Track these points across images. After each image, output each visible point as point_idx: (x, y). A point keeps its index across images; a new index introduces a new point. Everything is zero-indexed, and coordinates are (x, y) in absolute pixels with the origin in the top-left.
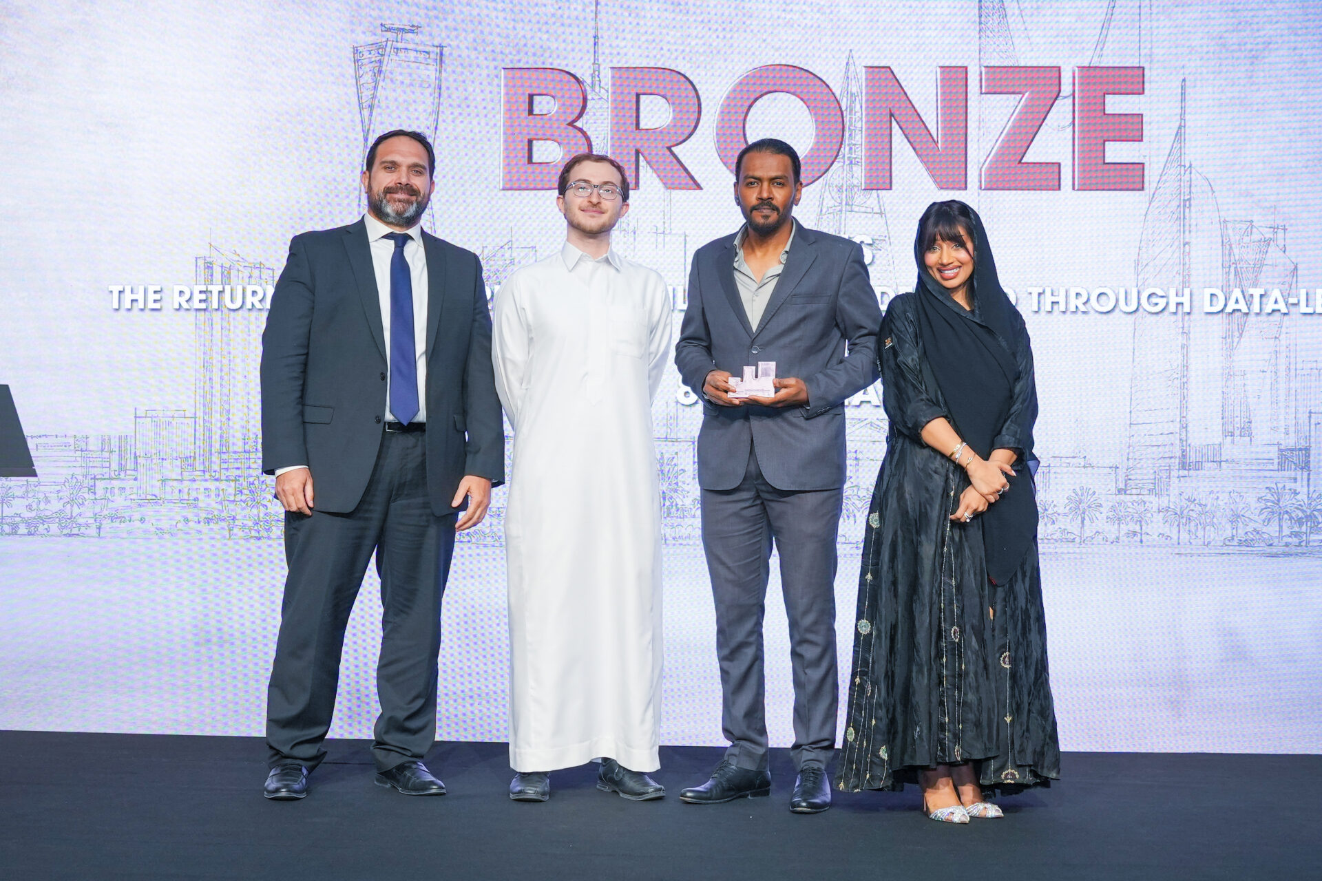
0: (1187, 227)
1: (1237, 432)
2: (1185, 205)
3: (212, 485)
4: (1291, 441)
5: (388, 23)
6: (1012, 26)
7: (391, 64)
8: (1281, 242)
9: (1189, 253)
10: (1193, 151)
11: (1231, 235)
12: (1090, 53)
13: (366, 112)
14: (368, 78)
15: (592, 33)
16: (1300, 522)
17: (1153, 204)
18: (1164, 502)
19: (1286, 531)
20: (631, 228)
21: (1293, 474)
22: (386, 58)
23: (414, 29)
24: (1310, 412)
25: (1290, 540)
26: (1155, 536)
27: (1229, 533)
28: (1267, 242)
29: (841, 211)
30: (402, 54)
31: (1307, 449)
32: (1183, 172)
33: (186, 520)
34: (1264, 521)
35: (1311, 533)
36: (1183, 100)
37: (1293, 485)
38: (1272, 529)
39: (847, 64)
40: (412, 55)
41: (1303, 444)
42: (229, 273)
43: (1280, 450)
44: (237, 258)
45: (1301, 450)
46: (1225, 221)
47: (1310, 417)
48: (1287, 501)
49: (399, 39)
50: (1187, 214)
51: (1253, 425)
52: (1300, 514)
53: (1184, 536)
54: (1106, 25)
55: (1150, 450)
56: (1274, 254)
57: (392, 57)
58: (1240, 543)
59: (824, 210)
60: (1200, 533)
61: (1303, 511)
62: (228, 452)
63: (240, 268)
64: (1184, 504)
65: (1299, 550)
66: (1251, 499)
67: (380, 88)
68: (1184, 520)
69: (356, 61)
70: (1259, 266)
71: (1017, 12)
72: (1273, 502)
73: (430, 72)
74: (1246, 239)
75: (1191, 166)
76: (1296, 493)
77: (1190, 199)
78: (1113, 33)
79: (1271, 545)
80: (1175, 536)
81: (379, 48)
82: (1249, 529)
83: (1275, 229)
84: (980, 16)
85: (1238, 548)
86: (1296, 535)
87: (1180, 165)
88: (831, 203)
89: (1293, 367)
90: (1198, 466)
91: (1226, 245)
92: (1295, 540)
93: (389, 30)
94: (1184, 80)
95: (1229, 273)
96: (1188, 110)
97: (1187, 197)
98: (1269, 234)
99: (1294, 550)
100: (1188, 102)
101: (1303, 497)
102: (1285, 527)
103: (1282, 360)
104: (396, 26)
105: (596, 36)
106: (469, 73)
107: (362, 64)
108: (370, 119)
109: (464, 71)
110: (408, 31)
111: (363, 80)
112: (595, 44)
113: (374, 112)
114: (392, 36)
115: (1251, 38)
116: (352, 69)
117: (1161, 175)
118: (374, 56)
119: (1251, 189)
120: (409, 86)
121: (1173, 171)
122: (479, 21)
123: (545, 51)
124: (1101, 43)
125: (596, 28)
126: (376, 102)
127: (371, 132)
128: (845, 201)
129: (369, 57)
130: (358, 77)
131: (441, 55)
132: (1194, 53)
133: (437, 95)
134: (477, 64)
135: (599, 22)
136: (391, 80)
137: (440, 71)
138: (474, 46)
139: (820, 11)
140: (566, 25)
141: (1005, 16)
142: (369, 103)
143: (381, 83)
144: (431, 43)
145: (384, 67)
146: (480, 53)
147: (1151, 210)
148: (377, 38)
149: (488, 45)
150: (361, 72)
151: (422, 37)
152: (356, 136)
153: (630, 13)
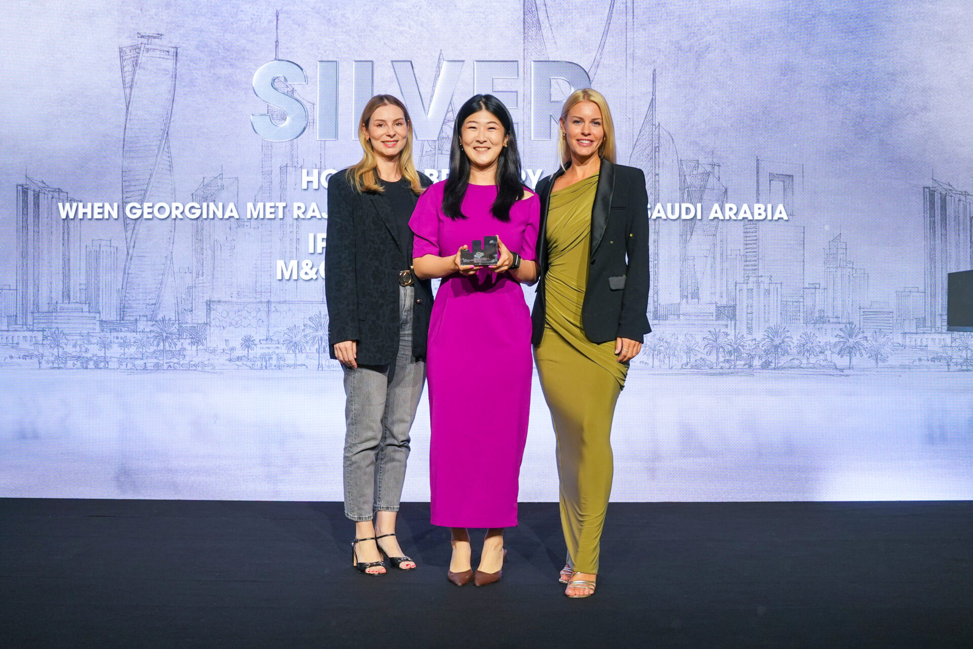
0: (657, 165)
1: (690, 296)
2: (655, 150)
3: (28, 334)
4: (724, 302)
5: (142, 32)
6: (545, 34)
7: (143, 59)
8: (717, 175)
9: (658, 181)
10: (660, 118)
11: (685, 169)
12: (594, 54)
13: (128, 91)
14: (129, 68)
15: (275, 40)
16: (730, 353)
17: (635, 149)
19: (721, 359)
20: (299, 165)
21: (725, 323)
22: (141, 55)
23: (160, 36)
24: (736, 283)
25: (724, 365)
26: (638, 363)
27: (684, 361)
28: (708, 174)
29: (435, 154)
30: (151, 53)
31: (734, 307)
32: (654, 129)
33: (11, 357)
34: (707, 353)
35: (737, 360)
36: (654, 82)
37: (725, 330)
38: (712, 358)
39: (439, 59)
40: (157, 52)
41: (732, 303)
42: (38, 196)
43: (716, 307)
44: (44, 185)
45: (730, 307)
46: (681, 160)
47: (736, 286)
48: (722, 340)
49: (149, 43)
50: (657, 156)
51: (700, 291)
52: (730, 348)
53: (657, 363)
54: (606, 33)
56: (712, 181)
57: (144, 54)
58: (692, 367)
59: (424, 153)
60: (667, 360)
61: (731, 346)
62: (38, 312)
63: (46, 192)
64: (656, 341)
65: (730, 371)
66: (699, 339)
67: (137, 74)
68: (656, 352)
69: (121, 57)
70: (703, 189)
71: (548, 25)
72: (713, 341)
73: (169, 64)
74: (695, 172)
75: (659, 125)
76: (727, 334)
77: (658, 147)
78: (610, 40)
79: (712, 368)
80: (651, 364)
81: (136, 48)
82: (698, 357)
83: (713, 165)
84: (524, 28)
85: (691, 370)
86: (728, 361)
87: (653, 125)
88: (430, 149)
89: (725, 254)
90: (665, 318)
91: (682, 176)
92: (727, 365)
93: (142, 37)
94: (655, 70)
95: (683, 194)
96: (657, 89)
97: (657, 145)
98: (709, 169)
99: (727, 371)
100: (657, 84)
101: (731, 337)
102: (720, 356)
103: (718, 249)
104: (147, 34)
105: (277, 42)
106: (194, 65)
107: (125, 59)
108: (130, 95)
109: (191, 64)
110: (155, 38)
111: (126, 69)
112: (277, 46)
113: (133, 90)
114: (145, 41)
115: (697, 44)
116: (118, 62)
117: (640, 132)
118: (133, 54)
119: (698, 139)
120: (156, 73)
121: (648, 128)
122: (201, 31)
123: (243, 50)
124: (602, 46)
125: (277, 35)
126: (134, 84)
127: (131, 103)
128: (437, 149)
129: (129, 54)
130: (122, 68)
131: (177, 53)
132: (661, 53)
133: (174, 79)
134: (200, 58)
135: (279, 31)
136: (144, 69)
137: (176, 64)
138: (197, 48)
139: (422, 25)
140: (257, 34)
141: (540, 28)
142: (130, 84)
143: (137, 71)
144: (170, 45)
145: (139, 61)
146: (201, 51)
147: (634, 152)
148: (135, 42)
149: (207, 46)
150: (124, 64)
151: (164, 42)
152: (121, 106)
153: (299, 25)
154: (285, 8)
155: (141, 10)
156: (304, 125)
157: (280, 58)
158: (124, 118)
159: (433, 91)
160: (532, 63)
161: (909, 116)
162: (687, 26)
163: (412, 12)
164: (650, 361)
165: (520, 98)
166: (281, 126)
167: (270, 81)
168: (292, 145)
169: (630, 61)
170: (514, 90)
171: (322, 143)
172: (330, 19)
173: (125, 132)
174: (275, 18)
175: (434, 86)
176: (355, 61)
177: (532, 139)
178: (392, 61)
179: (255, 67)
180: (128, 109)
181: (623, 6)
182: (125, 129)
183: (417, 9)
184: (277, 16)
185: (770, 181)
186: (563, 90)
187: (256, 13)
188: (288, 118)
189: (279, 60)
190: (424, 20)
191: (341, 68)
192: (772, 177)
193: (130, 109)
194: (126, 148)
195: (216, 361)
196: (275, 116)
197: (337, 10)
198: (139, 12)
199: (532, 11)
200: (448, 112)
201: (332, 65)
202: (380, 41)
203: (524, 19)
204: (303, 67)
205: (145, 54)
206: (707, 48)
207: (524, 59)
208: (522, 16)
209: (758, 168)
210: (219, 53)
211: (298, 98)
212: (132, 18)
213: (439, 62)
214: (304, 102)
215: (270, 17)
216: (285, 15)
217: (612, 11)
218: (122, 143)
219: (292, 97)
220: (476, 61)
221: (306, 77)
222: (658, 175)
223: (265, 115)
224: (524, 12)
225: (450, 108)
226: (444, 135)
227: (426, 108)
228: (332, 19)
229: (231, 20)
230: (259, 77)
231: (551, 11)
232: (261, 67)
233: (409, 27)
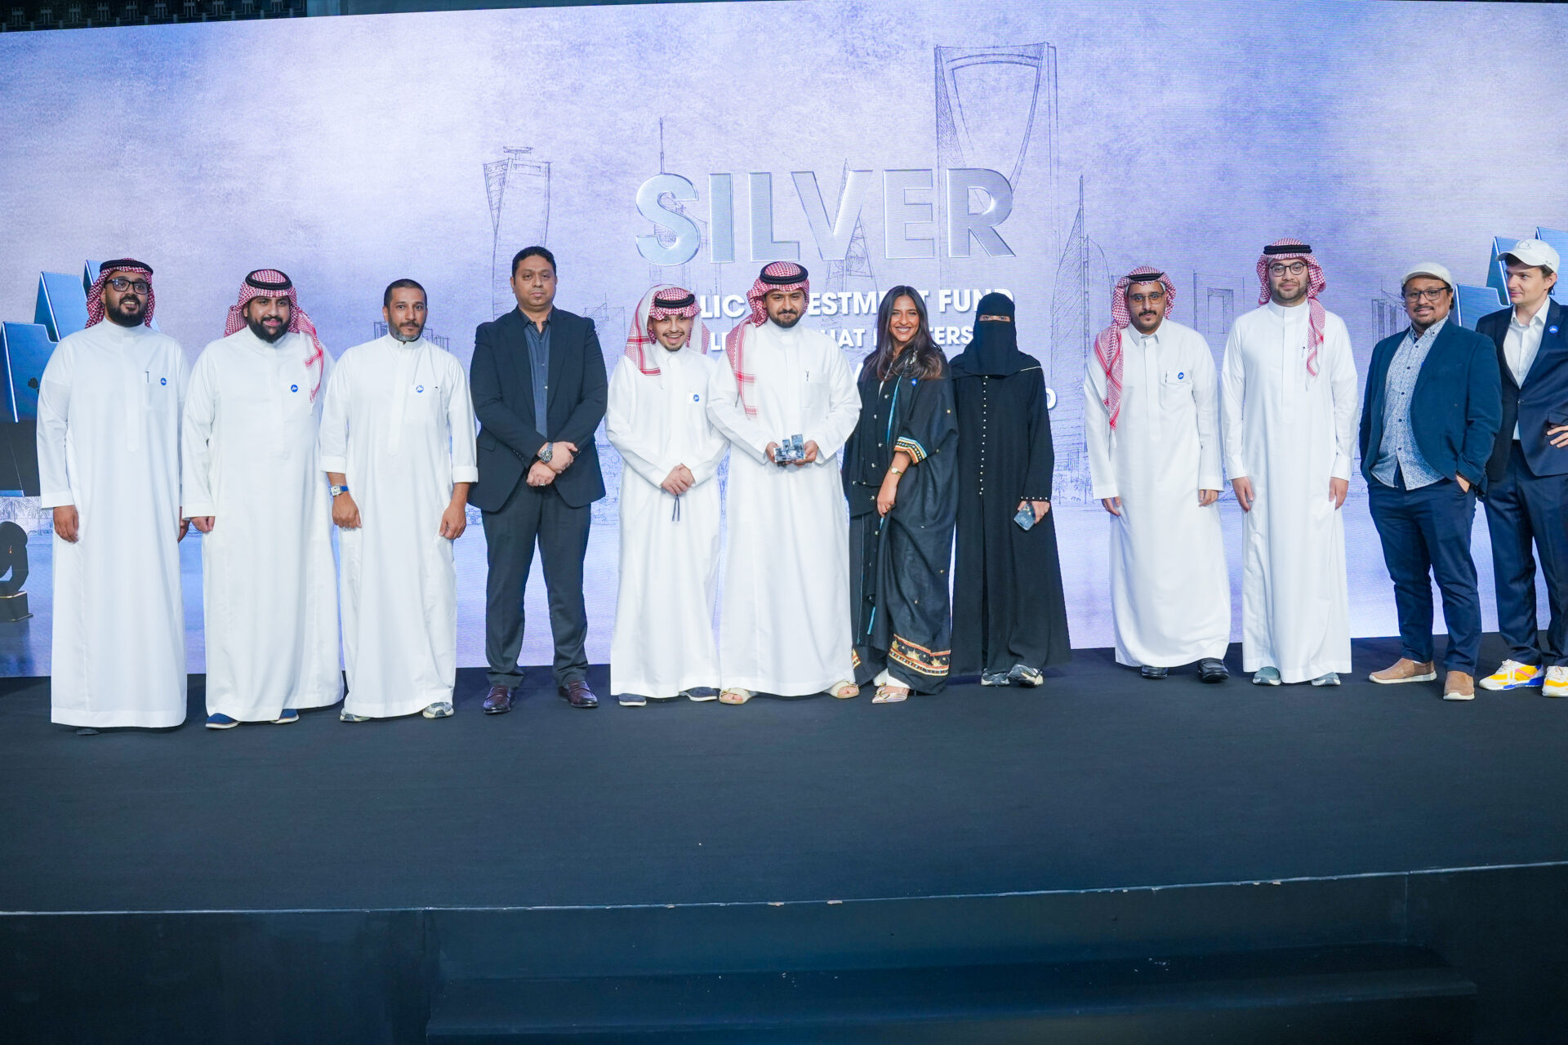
0: (1086, 281)
2: (1084, 265)
5: (509, 146)
6: (961, 139)
7: (512, 174)
9: (1089, 299)
10: (1088, 230)
12: (1015, 160)
13: (495, 213)
14: (495, 187)
15: (660, 151)
17: (1063, 264)
18: (1075, 474)
22: (508, 172)
23: (529, 150)
26: (1069, 499)
29: (843, 276)
30: (520, 169)
32: (1082, 242)
36: (1081, 189)
39: (844, 169)
40: (527, 168)
46: (1112, 276)
49: (517, 158)
50: (1086, 271)
54: (1027, 137)
55: (1066, 438)
67: (504, 195)
69: (486, 175)
71: (963, 129)
73: (541, 182)
75: (1087, 238)
77: (1087, 261)
78: (1032, 144)
80: (1083, 499)
81: (503, 164)
84: (937, 132)
87: (1081, 237)
88: (837, 270)
93: (509, 151)
94: (1082, 177)
96: (1085, 197)
97: (1086, 259)
100: (1085, 192)
104: (515, 149)
105: (662, 153)
106: (570, 183)
107: (491, 177)
108: (498, 217)
109: (566, 181)
110: (524, 152)
111: (492, 188)
112: (662, 158)
113: (501, 213)
114: (512, 156)
115: (1127, 146)
116: (483, 180)
117: (1067, 245)
118: (499, 171)
119: (1130, 253)
120: (526, 192)
121: (1076, 242)
122: (576, 143)
123: (625, 164)
124: (1023, 151)
125: (662, 146)
126: (502, 205)
127: (499, 226)
128: (845, 268)
129: (495, 171)
130: (488, 187)
131: (549, 169)
132: (1088, 157)
133: (547, 198)
134: (576, 175)
135: (664, 142)
136: (513, 188)
137: (549, 181)
138: (572, 162)
139: (824, 130)
140: (639, 145)
141: (955, 133)
142: (497, 206)
143: (506, 190)
144: (541, 160)
145: (507, 179)
146: (577, 166)
147: (1061, 269)
148: (501, 158)
149: (583, 161)
150: (490, 182)
151: (534, 156)
152: (489, 230)
153: (686, 134)
154: (670, 115)
155: (507, 121)
156: (696, 247)
157: (667, 171)
158: (493, 244)
159: (839, 205)
160: (948, 171)
161: (1357, 222)
162: (1115, 127)
163: (813, 117)
164: (1082, 498)
165: (935, 211)
166: (670, 248)
167: (656, 198)
168: (683, 269)
169: (1054, 169)
170: (928, 202)
171: (718, 266)
172: (720, 127)
173: (494, 258)
174: (659, 126)
175: (840, 200)
176: (751, 173)
177: (950, 256)
178: (792, 173)
179: (638, 182)
180: (496, 234)
181: (1046, 106)
182: (494, 256)
183: (819, 113)
184: (661, 124)
185: (1209, 296)
186: (982, 201)
187: (637, 122)
188: (677, 239)
189: (665, 174)
190: (825, 125)
191: (735, 182)
192: (1211, 292)
193: (499, 232)
194: (495, 277)
195: (608, 512)
196: (662, 237)
197: (728, 116)
198: (503, 122)
199: (946, 113)
200: (855, 228)
201: (724, 180)
202: (778, 150)
203: (937, 121)
204: (692, 181)
205: (513, 171)
206: (1139, 151)
207: (938, 167)
208: (935, 119)
209: (1195, 283)
210: (597, 168)
211: (688, 216)
212: (496, 130)
213: (844, 173)
214: (695, 220)
215: (653, 126)
216: (670, 123)
217: (1034, 112)
218: (491, 272)
219: (681, 215)
220: (886, 171)
221: (696, 192)
222: (1087, 292)
223: (652, 236)
224: (937, 115)
225: (858, 224)
226: (852, 254)
227: (832, 225)
228: (723, 127)
229: (610, 130)
230: (643, 193)
231: (966, 112)
232: (645, 184)
233: (810, 133)
